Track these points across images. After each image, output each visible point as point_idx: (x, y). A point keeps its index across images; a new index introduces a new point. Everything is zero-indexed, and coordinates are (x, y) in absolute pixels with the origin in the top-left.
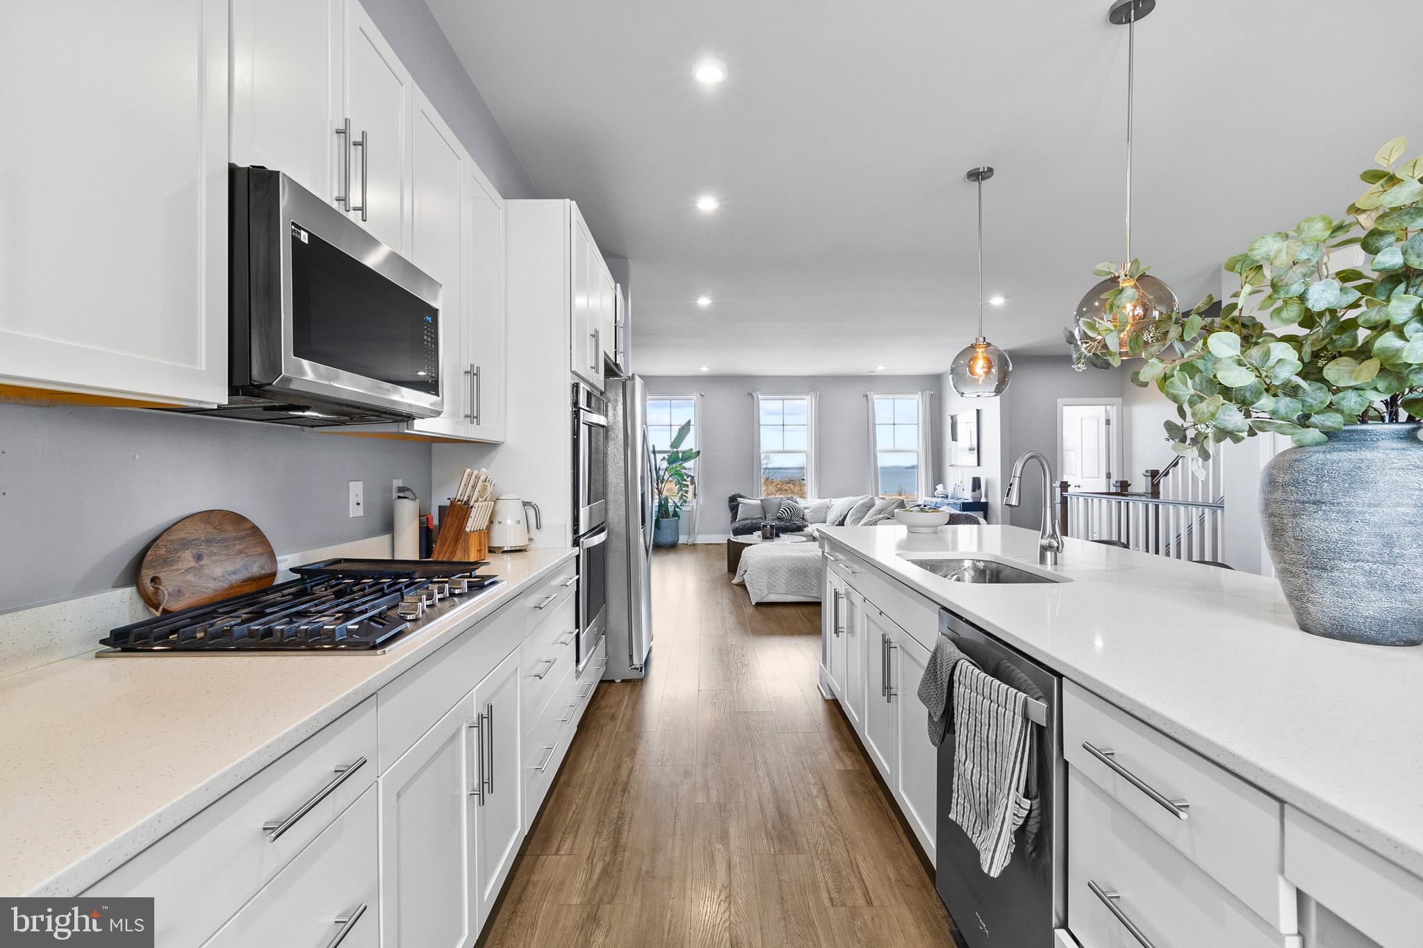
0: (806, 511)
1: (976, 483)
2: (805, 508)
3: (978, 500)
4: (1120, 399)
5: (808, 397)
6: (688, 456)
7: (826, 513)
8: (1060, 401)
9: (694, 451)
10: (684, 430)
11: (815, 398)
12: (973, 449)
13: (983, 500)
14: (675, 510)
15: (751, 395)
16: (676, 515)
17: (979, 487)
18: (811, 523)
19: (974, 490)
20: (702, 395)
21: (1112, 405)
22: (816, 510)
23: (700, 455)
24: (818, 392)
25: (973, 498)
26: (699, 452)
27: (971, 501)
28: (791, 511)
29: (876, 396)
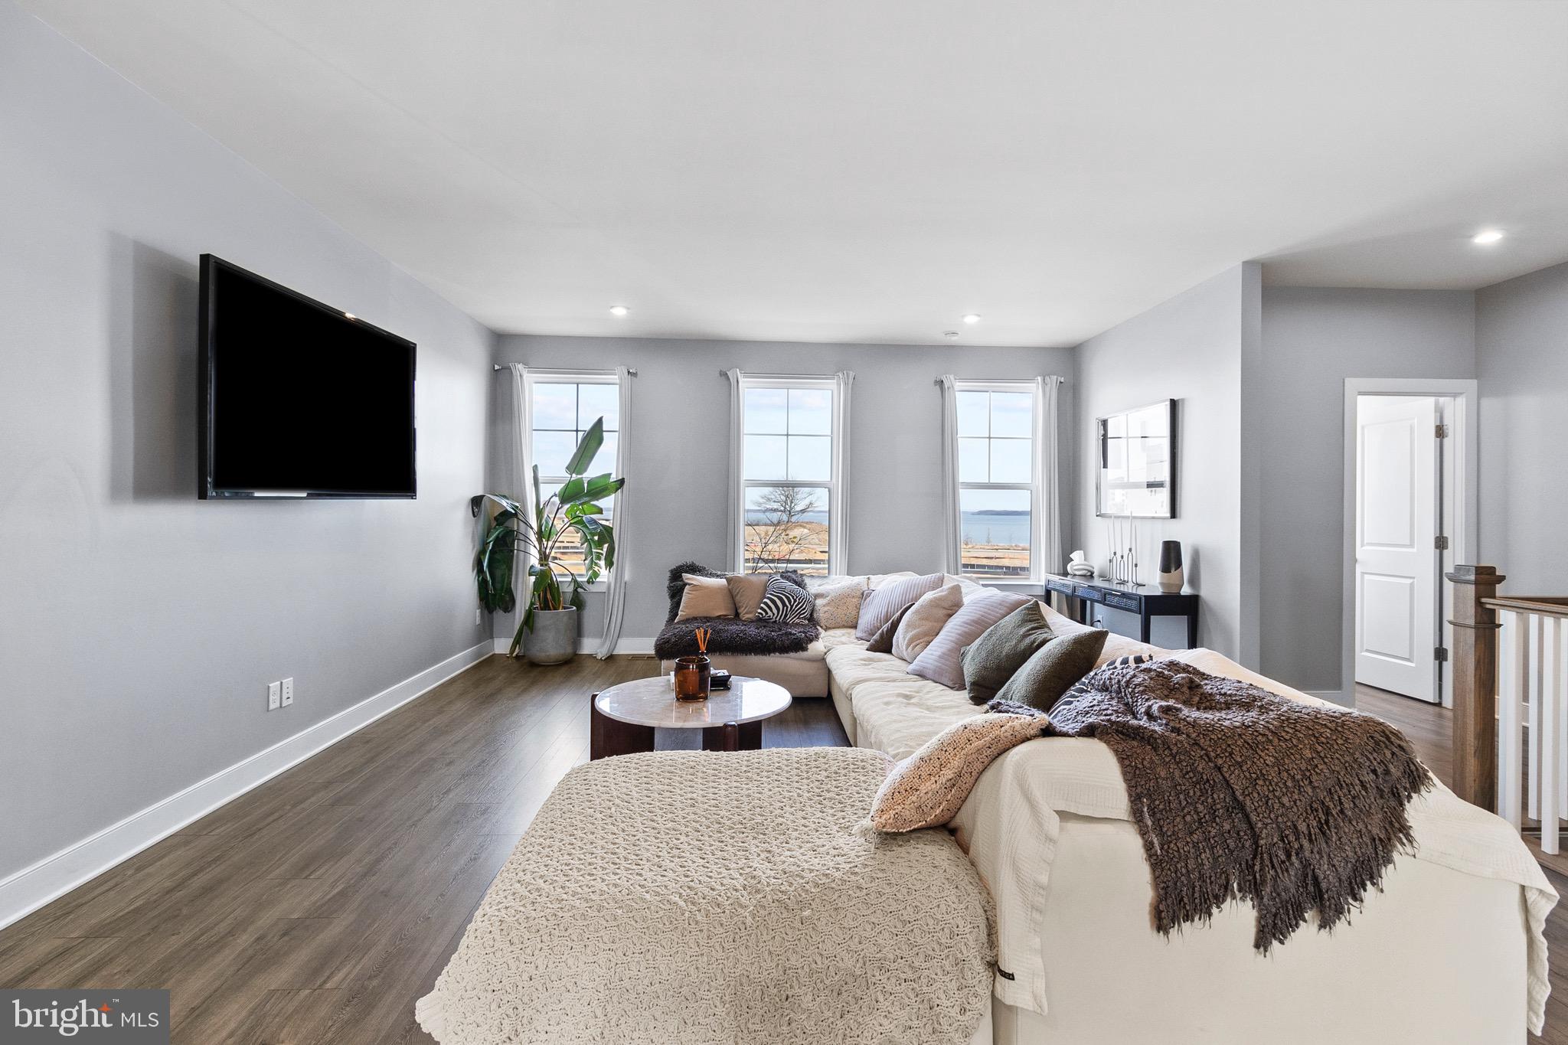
0: (819, 602)
1: (1171, 554)
2: (817, 596)
3: (1174, 591)
4: (1473, 384)
5: (832, 384)
6: (599, 489)
7: (858, 608)
8: (1352, 384)
9: (613, 478)
10: (593, 438)
11: (846, 384)
12: (1160, 485)
13: (1186, 590)
14: (575, 590)
15: (724, 375)
16: (578, 601)
17: (1179, 564)
18: (827, 629)
19: (1166, 568)
20: (634, 375)
21: (1455, 395)
22: (841, 599)
23: (625, 486)
24: (852, 374)
25: (1162, 584)
26: (621, 483)
27: (1158, 591)
28: (784, 604)
29: (958, 385)
